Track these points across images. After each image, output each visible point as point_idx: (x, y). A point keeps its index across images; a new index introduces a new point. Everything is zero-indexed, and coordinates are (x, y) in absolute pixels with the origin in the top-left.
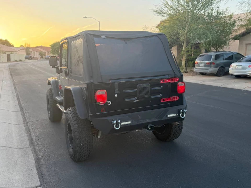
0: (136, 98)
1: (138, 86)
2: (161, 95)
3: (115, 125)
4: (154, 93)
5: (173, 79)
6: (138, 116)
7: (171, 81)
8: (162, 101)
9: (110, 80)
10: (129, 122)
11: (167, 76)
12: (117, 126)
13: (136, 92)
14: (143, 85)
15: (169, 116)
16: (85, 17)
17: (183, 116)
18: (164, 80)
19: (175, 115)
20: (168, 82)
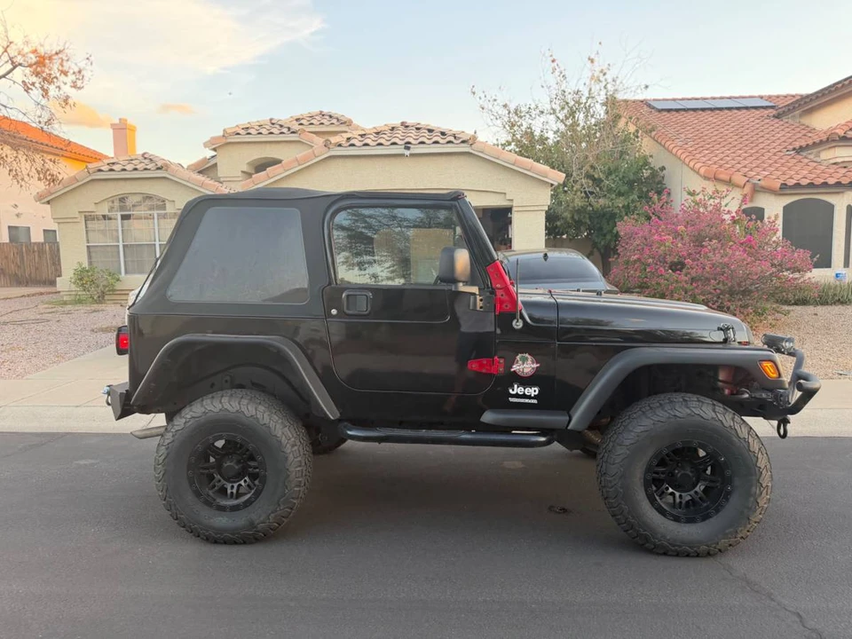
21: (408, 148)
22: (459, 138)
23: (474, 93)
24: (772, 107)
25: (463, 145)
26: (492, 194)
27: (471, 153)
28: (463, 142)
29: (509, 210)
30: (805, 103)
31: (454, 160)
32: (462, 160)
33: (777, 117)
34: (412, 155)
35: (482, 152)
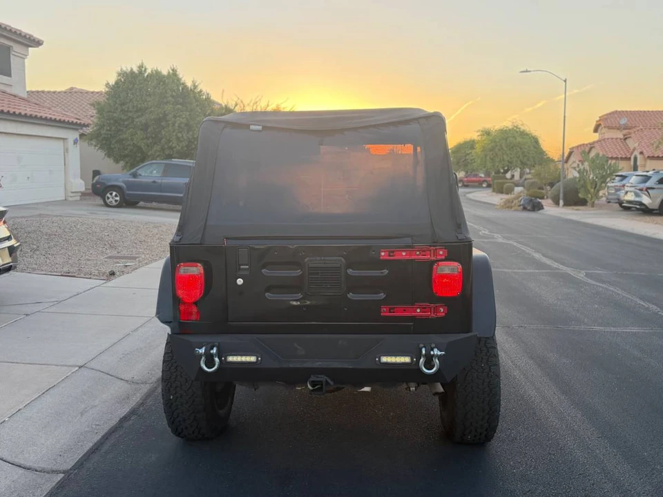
0: (300, 296)
1: (306, 260)
2: (382, 296)
3: (203, 358)
4: (357, 285)
5: (424, 251)
6: (296, 345)
7: (416, 257)
8: (384, 311)
9: (226, 238)
10: (253, 359)
11: (408, 241)
12: (210, 363)
13: (301, 277)
14: (321, 260)
15: (384, 359)
16: (527, 71)
17: (431, 369)
18: (393, 252)
19: (407, 360)
20: (407, 257)
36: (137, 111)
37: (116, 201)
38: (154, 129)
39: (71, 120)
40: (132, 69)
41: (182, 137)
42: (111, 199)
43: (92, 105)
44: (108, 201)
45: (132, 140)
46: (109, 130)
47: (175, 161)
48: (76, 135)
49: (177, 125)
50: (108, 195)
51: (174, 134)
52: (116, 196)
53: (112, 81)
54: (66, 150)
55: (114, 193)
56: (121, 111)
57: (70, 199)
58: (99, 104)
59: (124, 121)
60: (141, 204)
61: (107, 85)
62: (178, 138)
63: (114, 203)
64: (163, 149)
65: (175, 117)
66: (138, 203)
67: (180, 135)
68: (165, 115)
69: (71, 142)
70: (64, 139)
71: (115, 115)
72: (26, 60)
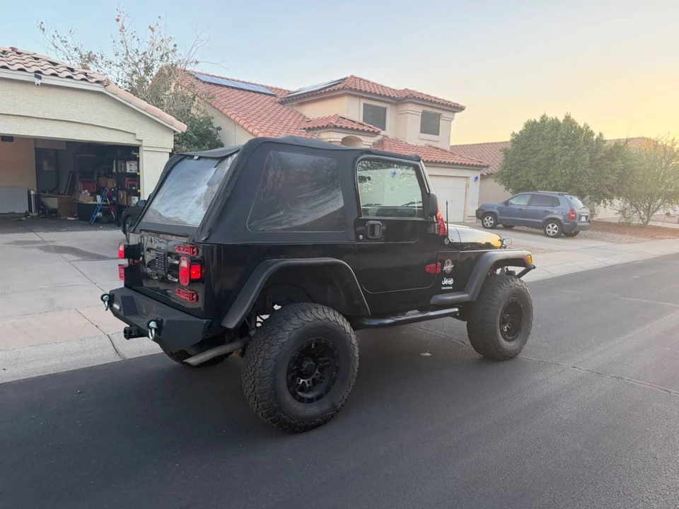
21: (40, 78)
22: (92, 78)
23: (44, 30)
24: (273, 95)
25: (97, 85)
26: (123, 133)
27: (104, 94)
28: (98, 82)
29: (136, 149)
30: (301, 98)
31: (86, 97)
32: (94, 98)
33: (282, 103)
34: (42, 85)
35: (116, 95)
36: (534, 153)
37: (491, 224)
38: (545, 167)
39: (475, 164)
40: (535, 120)
41: (566, 172)
42: (487, 222)
43: (501, 151)
44: (485, 224)
45: (527, 176)
46: (510, 170)
47: (541, 192)
48: (478, 174)
49: (561, 162)
50: (486, 219)
51: (559, 170)
52: (491, 220)
53: (517, 132)
54: (467, 186)
55: (490, 218)
56: (521, 154)
57: (467, 221)
58: (505, 149)
59: (523, 161)
60: (515, 228)
61: (513, 134)
62: (562, 174)
63: (489, 226)
64: (550, 184)
65: (561, 156)
66: (513, 226)
67: (563, 171)
68: (554, 155)
69: (472, 178)
70: (467, 177)
71: (516, 157)
72: (453, 122)
